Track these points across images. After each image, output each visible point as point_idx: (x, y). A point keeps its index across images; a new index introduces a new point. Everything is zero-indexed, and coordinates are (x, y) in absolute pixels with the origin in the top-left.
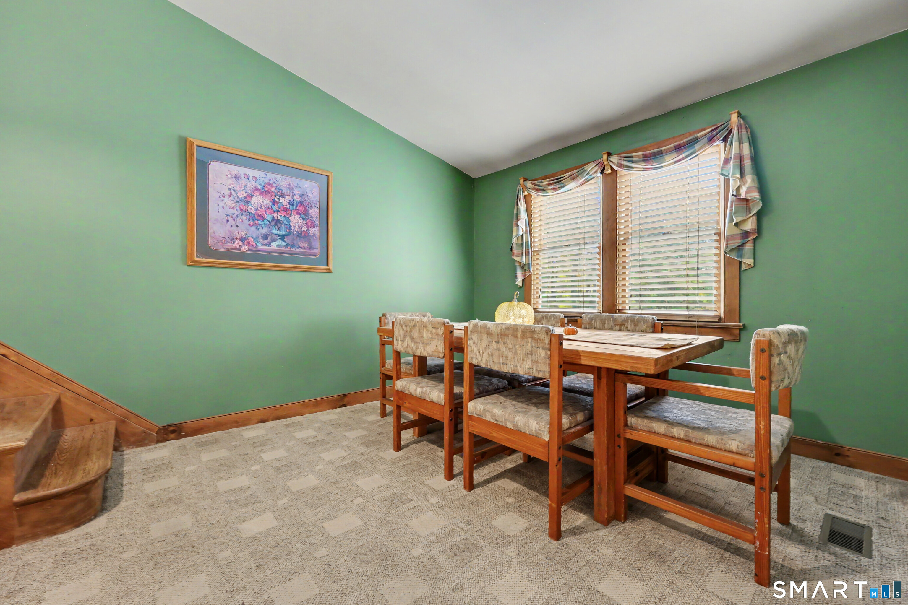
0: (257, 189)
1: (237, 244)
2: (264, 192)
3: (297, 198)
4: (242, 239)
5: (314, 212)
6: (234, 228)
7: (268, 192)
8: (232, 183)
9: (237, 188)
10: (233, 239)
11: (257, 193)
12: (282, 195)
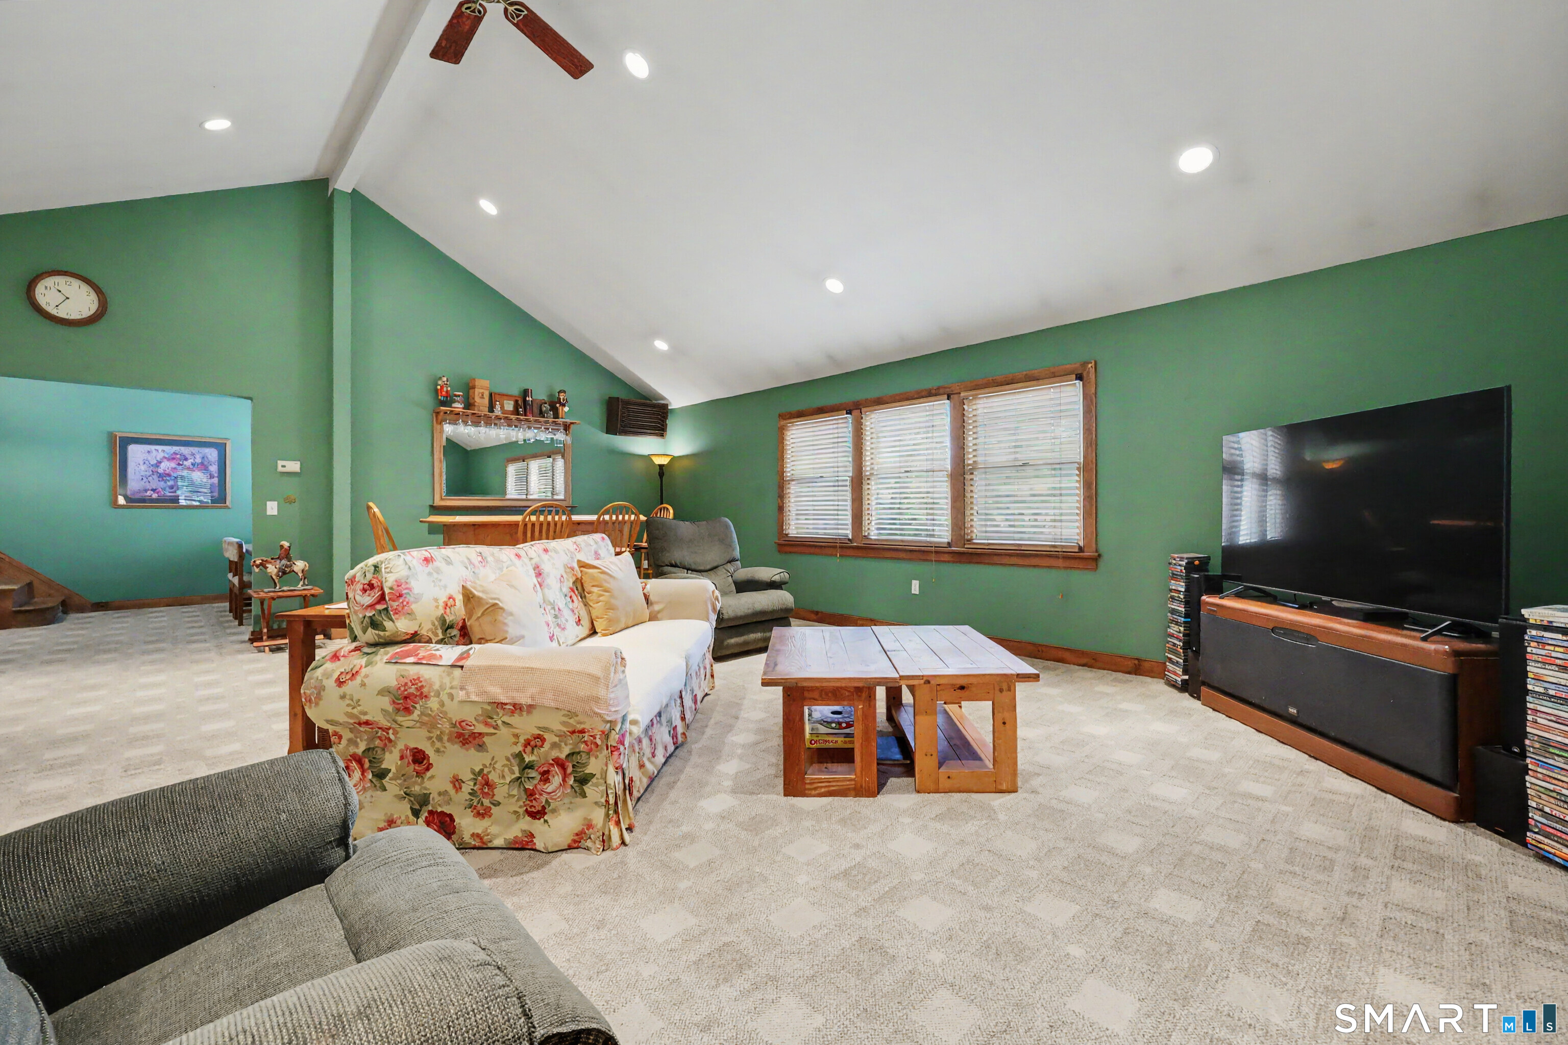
0: (166, 458)
1: (149, 493)
2: (171, 459)
3: (198, 460)
4: (154, 490)
5: (214, 469)
6: (147, 483)
7: (174, 459)
8: (146, 456)
9: (149, 458)
10: (146, 491)
11: (165, 460)
12: (186, 459)
